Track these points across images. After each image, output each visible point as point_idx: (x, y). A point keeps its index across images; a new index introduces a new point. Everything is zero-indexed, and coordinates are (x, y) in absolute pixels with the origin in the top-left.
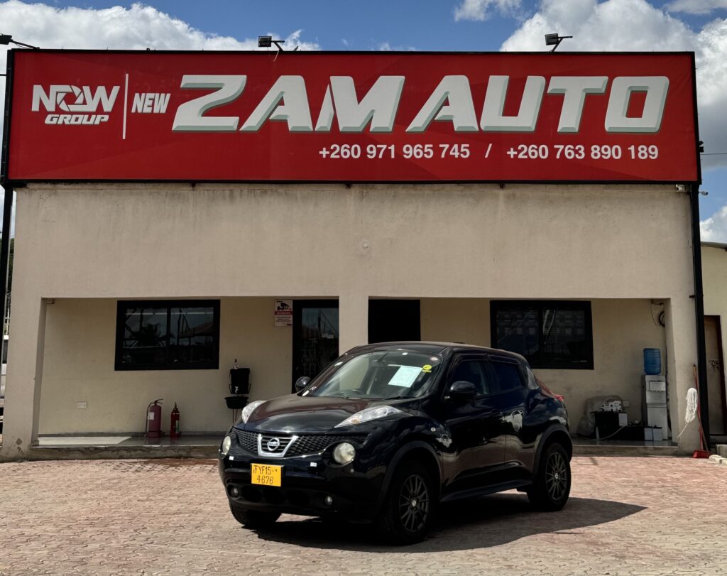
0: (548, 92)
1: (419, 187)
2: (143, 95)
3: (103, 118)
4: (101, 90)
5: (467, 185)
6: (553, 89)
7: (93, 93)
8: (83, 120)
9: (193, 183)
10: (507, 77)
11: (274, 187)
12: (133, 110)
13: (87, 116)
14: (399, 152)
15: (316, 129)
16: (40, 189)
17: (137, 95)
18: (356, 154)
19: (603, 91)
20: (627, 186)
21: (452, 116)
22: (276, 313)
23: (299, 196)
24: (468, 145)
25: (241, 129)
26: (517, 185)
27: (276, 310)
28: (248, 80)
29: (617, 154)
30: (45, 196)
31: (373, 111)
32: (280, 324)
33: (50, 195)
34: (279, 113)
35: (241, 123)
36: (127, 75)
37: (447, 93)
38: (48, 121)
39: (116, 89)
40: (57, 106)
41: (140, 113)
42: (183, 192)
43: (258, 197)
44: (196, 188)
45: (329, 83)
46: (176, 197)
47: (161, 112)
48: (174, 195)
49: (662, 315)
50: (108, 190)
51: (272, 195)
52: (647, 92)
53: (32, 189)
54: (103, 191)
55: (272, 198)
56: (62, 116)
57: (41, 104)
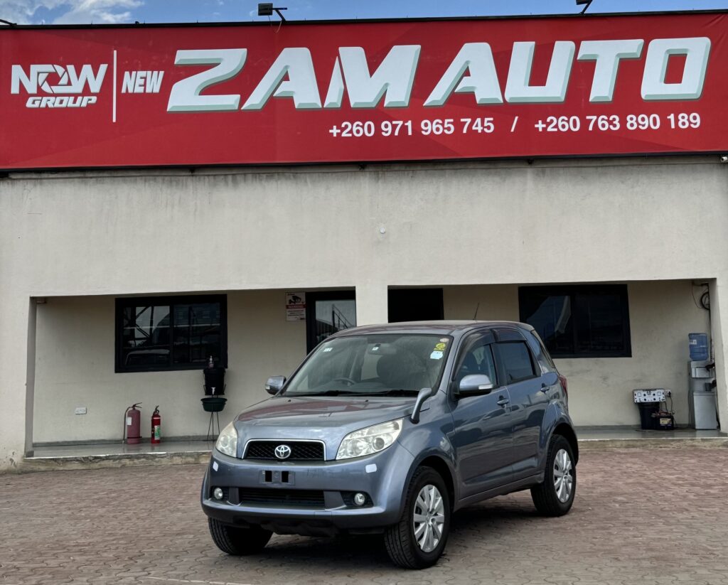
0: (578, 58)
1: (440, 166)
2: (134, 73)
3: (90, 100)
4: (87, 69)
5: (493, 162)
6: (584, 56)
7: (78, 73)
8: (68, 102)
9: (193, 169)
10: (532, 44)
11: (280, 170)
12: (124, 91)
13: (72, 99)
14: (417, 129)
15: (325, 106)
16: (23, 179)
17: (127, 74)
18: (369, 131)
19: (639, 56)
20: (667, 158)
21: (473, 88)
22: (287, 307)
23: (308, 180)
24: (491, 119)
25: (242, 108)
26: (546, 161)
27: (288, 304)
28: (248, 50)
29: (655, 124)
30: (29, 185)
31: (387, 85)
32: (292, 318)
33: (35, 185)
34: (284, 89)
35: (242, 101)
36: (115, 52)
37: (467, 62)
38: (29, 104)
39: (103, 68)
40: (39, 88)
41: (131, 94)
42: (181, 178)
43: (263, 182)
44: (196, 173)
45: (338, 54)
46: (174, 183)
47: (155, 91)
48: (171, 182)
49: (705, 296)
50: (99, 179)
51: (279, 179)
52: (686, 55)
53: (14, 179)
54: (94, 179)
55: (279, 182)
56: (45, 99)
57: (22, 86)
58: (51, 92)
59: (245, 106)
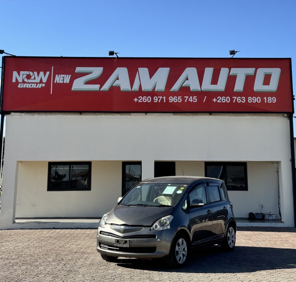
0: (230, 75)
1: (176, 114)
2: (59, 75)
3: (42, 85)
4: (42, 73)
5: (196, 113)
6: (232, 74)
7: (38, 75)
8: (34, 86)
9: (81, 112)
10: (213, 68)
12: (55, 82)
13: (35, 84)
14: (167, 100)
15: (132, 90)
16: (16, 115)
17: (57, 75)
18: (149, 100)
19: (253, 74)
20: (263, 114)
21: (190, 85)
24: (196, 97)
26: (217, 113)
28: (103, 68)
29: (259, 101)
31: (156, 82)
34: (117, 83)
35: (101, 87)
36: (53, 67)
37: (187, 75)
38: (19, 86)
39: (48, 73)
40: (23, 80)
41: (58, 83)
45: (138, 70)
47: (67, 82)
52: (271, 74)
53: (12, 115)
56: (25, 84)
57: (17, 79)
58: (27, 82)
59: (102, 89)
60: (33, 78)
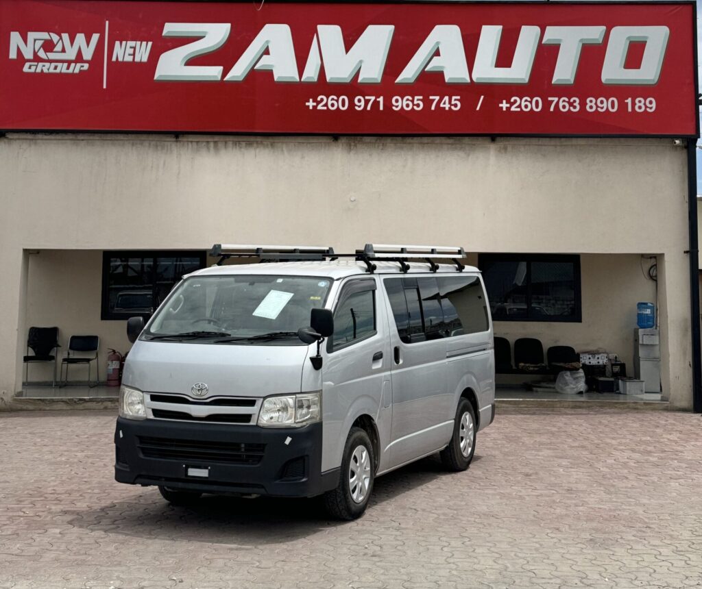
0: (543, 42)
1: (409, 140)
2: (124, 43)
3: (83, 66)
4: (80, 38)
5: (458, 138)
6: (548, 40)
7: (72, 40)
8: (62, 68)
9: (177, 135)
10: (500, 28)
11: (259, 139)
12: (114, 59)
13: (66, 65)
14: (388, 104)
15: (302, 80)
16: (19, 139)
17: (117, 43)
18: (343, 105)
19: (601, 41)
20: (622, 140)
21: (443, 67)
23: (284, 149)
24: (459, 97)
25: (225, 79)
26: (509, 138)
28: (232, 25)
29: (613, 107)
30: (25, 145)
31: (361, 62)
33: (30, 146)
34: (265, 63)
35: (225, 73)
36: (107, 22)
37: (438, 43)
38: (26, 69)
39: (95, 37)
40: (35, 54)
41: (121, 62)
42: (166, 143)
43: (242, 150)
44: (180, 139)
45: (316, 32)
46: (159, 148)
47: (142, 61)
48: (157, 146)
49: (652, 269)
50: (90, 141)
51: (257, 147)
52: (646, 42)
53: (11, 139)
54: (85, 141)
55: (258, 150)
56: (40, 64)
57: (19, 52)
58: (46, 58)
60: (58, 48)
